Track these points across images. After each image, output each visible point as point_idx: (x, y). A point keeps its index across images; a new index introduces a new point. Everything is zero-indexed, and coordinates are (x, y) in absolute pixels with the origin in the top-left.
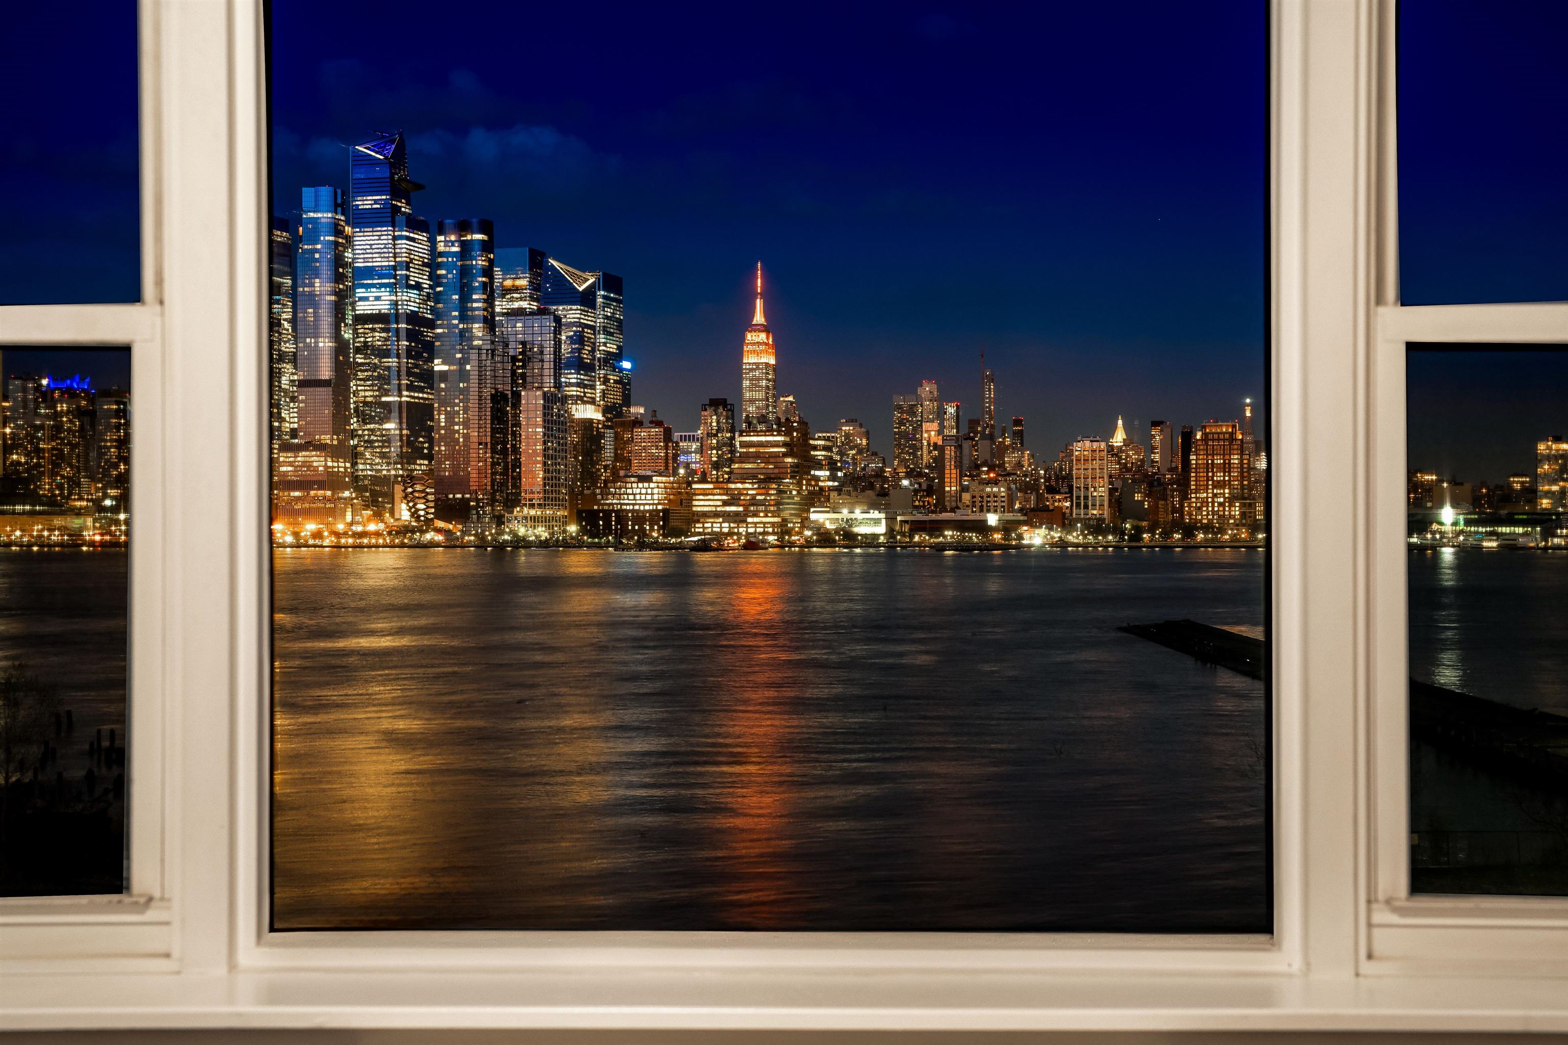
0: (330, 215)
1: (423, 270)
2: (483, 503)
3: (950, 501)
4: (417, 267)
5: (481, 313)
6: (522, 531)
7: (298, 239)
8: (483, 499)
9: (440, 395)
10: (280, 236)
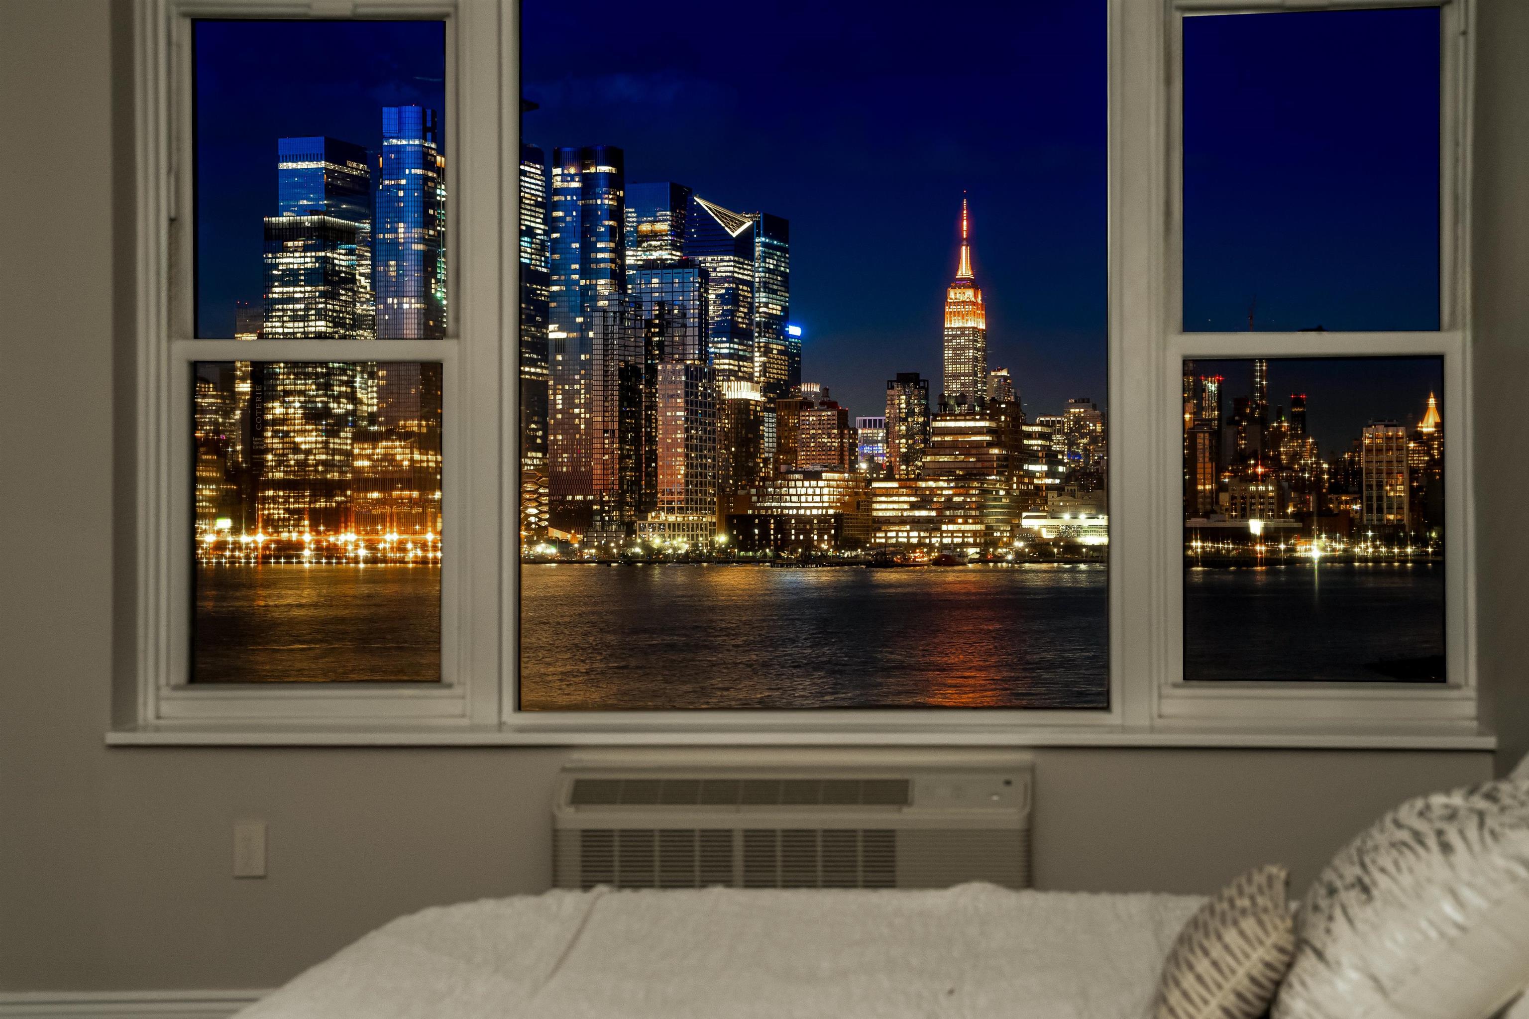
0: (417, 142)
1: (535, 212)
2: (609, 507)
3: (1203, 504)
4: (528, 207)
5: (608, 265)
6: (656, 542)
7: (378, 174)
8: (609, 501)
9: (555, 370)
10: (356, 169)
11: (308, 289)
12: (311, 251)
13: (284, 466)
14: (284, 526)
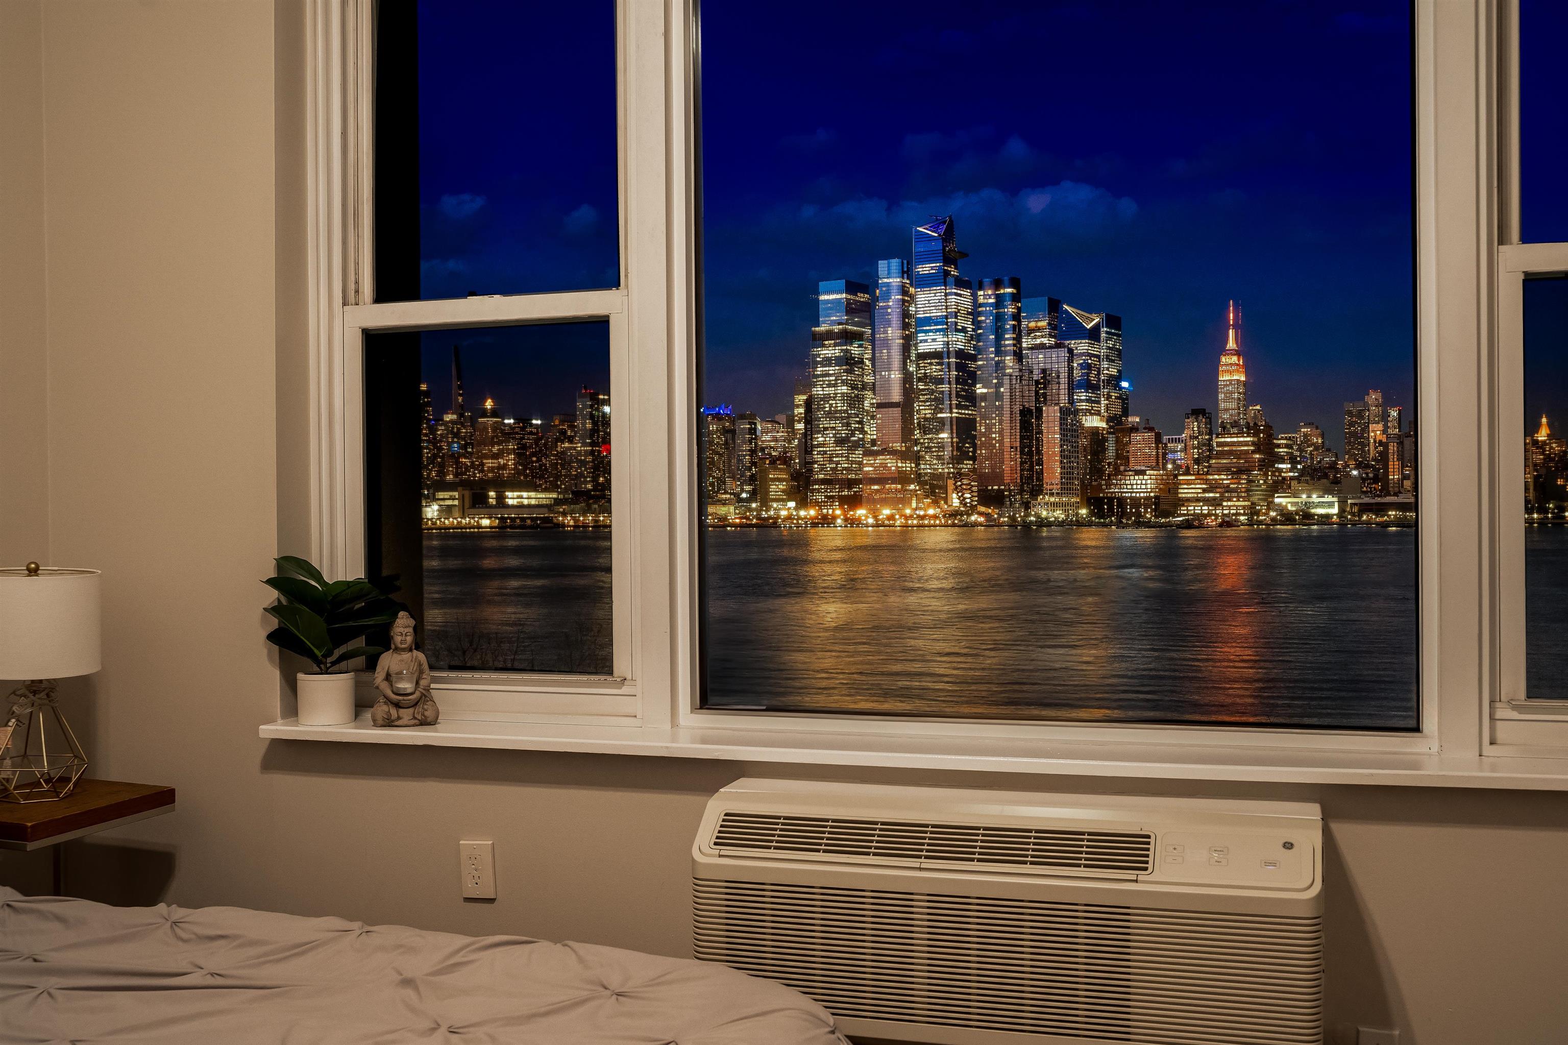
0: (898, 280)
1: (967, 318)
2: (1014, 493)
3: (1393, 487)
4: (963, 315)
5: (1012, 348)
6: (1044, 514)
7: (875, 299)
8: (1014, 490)
9: (981, 412)
10: (863, 297)
11: (837, 368)
12: (838, 346)
13: (824, 471)
14: (824, 506)
